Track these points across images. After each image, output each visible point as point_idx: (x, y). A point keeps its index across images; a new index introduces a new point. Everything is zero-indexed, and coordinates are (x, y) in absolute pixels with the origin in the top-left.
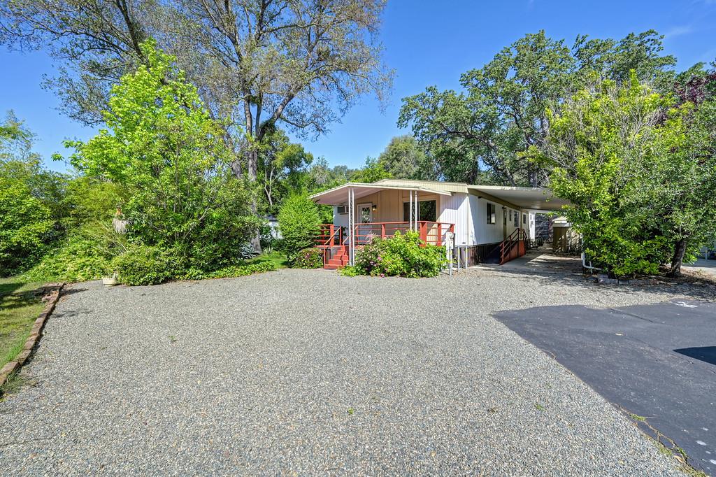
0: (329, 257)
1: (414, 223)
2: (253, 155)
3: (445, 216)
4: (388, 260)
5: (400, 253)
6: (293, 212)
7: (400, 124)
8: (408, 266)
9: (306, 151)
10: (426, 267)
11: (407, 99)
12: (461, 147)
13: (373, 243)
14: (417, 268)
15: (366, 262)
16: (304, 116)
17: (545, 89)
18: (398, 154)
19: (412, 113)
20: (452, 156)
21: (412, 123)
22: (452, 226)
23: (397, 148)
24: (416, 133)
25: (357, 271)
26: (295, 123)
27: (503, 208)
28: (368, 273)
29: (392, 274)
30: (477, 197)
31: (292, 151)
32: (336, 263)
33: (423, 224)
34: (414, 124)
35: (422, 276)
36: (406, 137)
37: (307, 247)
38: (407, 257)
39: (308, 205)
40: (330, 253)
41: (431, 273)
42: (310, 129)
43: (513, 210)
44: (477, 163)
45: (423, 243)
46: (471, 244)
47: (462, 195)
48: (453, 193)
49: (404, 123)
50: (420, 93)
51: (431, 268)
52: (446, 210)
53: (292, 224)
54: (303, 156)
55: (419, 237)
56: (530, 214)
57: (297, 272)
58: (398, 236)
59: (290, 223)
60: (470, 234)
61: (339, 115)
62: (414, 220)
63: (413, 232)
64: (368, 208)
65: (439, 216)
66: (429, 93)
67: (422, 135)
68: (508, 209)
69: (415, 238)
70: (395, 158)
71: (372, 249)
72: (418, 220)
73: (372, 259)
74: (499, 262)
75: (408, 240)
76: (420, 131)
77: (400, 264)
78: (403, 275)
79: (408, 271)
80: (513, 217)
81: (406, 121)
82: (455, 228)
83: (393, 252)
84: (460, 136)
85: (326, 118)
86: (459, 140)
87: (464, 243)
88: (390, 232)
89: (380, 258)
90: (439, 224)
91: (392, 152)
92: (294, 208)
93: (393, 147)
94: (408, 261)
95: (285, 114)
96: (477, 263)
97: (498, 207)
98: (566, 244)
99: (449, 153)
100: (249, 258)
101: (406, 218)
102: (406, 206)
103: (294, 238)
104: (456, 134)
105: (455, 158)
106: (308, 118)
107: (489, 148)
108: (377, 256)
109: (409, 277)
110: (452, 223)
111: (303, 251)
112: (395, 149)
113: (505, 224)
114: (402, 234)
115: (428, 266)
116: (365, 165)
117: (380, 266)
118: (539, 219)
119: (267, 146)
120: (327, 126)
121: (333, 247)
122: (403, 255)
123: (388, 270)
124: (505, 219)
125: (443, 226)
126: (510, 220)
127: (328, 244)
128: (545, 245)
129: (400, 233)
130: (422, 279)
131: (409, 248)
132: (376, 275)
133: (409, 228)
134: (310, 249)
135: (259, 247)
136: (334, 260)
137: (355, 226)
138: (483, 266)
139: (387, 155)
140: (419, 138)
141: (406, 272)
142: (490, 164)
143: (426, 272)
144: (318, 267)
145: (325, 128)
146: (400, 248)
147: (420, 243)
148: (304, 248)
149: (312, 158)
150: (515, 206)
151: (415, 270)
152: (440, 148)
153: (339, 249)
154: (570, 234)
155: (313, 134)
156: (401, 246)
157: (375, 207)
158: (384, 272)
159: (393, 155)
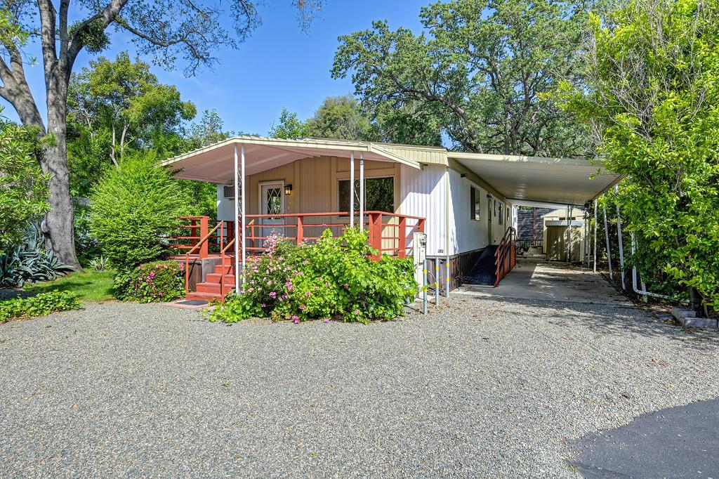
0: (197, 278)
1: (357, 215)
2: (57, 84)
3: (410, 204)
4: (305, 288)
5: (330, 274)
6: (123, 191)
7: (335, 73)
8: (346, 300)
9: (183, 99)
10: (381, 300)
11: (345, 38)
12: (420, 113)
13: (278, 253)
14: (364, 303)
15: (262, 293)
16: (165, 25)
17: (533, 33)
18: (334, 121)
19: (352, 58)
20: (408, 125)
21: (352, 72)
22: (421, 221)
23: (332, 113)
24: (357, 87)
25: (244, 309)
26: (149, 35)
27: (488, 196)
28: (267, 312)
29: (316, 316)
30: (459, 175)
31: (158, 96)
32: (211, 289)
33: (375, 216)
34: (355, 73)
35: (374, 318)
36: (345, 99)
37: (152, 260)
38: (345, 282)
39: (157, 177)
40: (201, 270)
41: (390, 312)
42: (178, 51)
43: (498, 201)
44: (439, 136)
45: (375, 252)
46: (451, 253)
47: (439, 168)
48: (424, 165)
49: (341, 72)
50: (363, 31)
51: (389, 302)
52: (411, 194)
53: (118, 215)
54: (179, 107)
55: (367, 242)
56: (513, 208)
57: (131, 307)
58: (328, 240)
59: (114, 211)
60: (450, 236)
61: (233, 35)
62: (357, 208)
63: (357, 231)
64: (278, 190)
65: (399, 204)
66: (377, 31)
67: (367, 93)
68: (494, 198)
69: (361, 244)
70: (329, 126)
71: (274, 267)
72: (364, 210)
73: (273, 286)
74: (493, 282)
75: (345, 247)
76: (364, 86)
77: (330, 297)
78: (336, 316)
79: (346, 309)
80: (497, 212)
81: (344, 70)
82: (427, 225)
83: (318, 272)
84: (418, 99)
85: (208, 36)
86: (415, 104)
87: (440, 251)
88: (313, 233)
89: (290, 285)
90: (402, 219)
91: (325, 118)
92: (124, 183)
93: (327, 111)
94: (346, 290)
95: (126, 16)
96: (458, 284)
97: (483, 193)
98: (562, 249)
99: (403, 120)
100: (46, 279)
101: (344, 206)
102: (344, 186)
103: (124, 242)
104: (412, 94)
105: (412, 128)
106: (174, 30)
107: (457, 115)
108: (284, 281)
109: (349, 321)
110: (420, 216)
111: (143, 267)
112: (328, 114)
113: (490, 220)
114: (336, 235)
115: (384, 299)
116: (280, 124)
117: (291, 300)
118: (521, 215)
119: (115, 85)
120: (213, 52)
121: (206, 259)
122: (337, 277)
123: (306, 309)
124: (490, 213)
125: (408, 221)
126: (495, 215)
127: (197, 251)
128: (531, 250)
129: (331, 234)
130: (373, 325)
131: (348, 265)
132: (283, 317)
133: (348, 224)
134: (157, 264)
135: (73, 258)
136: (208, 283)
137: (248, 220)
138: (469, 289)
139: (317, 121)
140: (362, 96)
141: (342, 311)
142: (458, 139)
143: (381, 310)
144: (175, 298)
145: (208, 55)
146: (331, 264)
147: (369, 254)
148: (144, 261)
149: (194, 111)
150: (500, 194)
151: (361, 307)
152: (391, 113)
153: (220, 262)
154: (569, 236)
155: (188, 63)
156: (332, 260)
157: (290, 187)
158: (299, 311)
159: (325, 122)
